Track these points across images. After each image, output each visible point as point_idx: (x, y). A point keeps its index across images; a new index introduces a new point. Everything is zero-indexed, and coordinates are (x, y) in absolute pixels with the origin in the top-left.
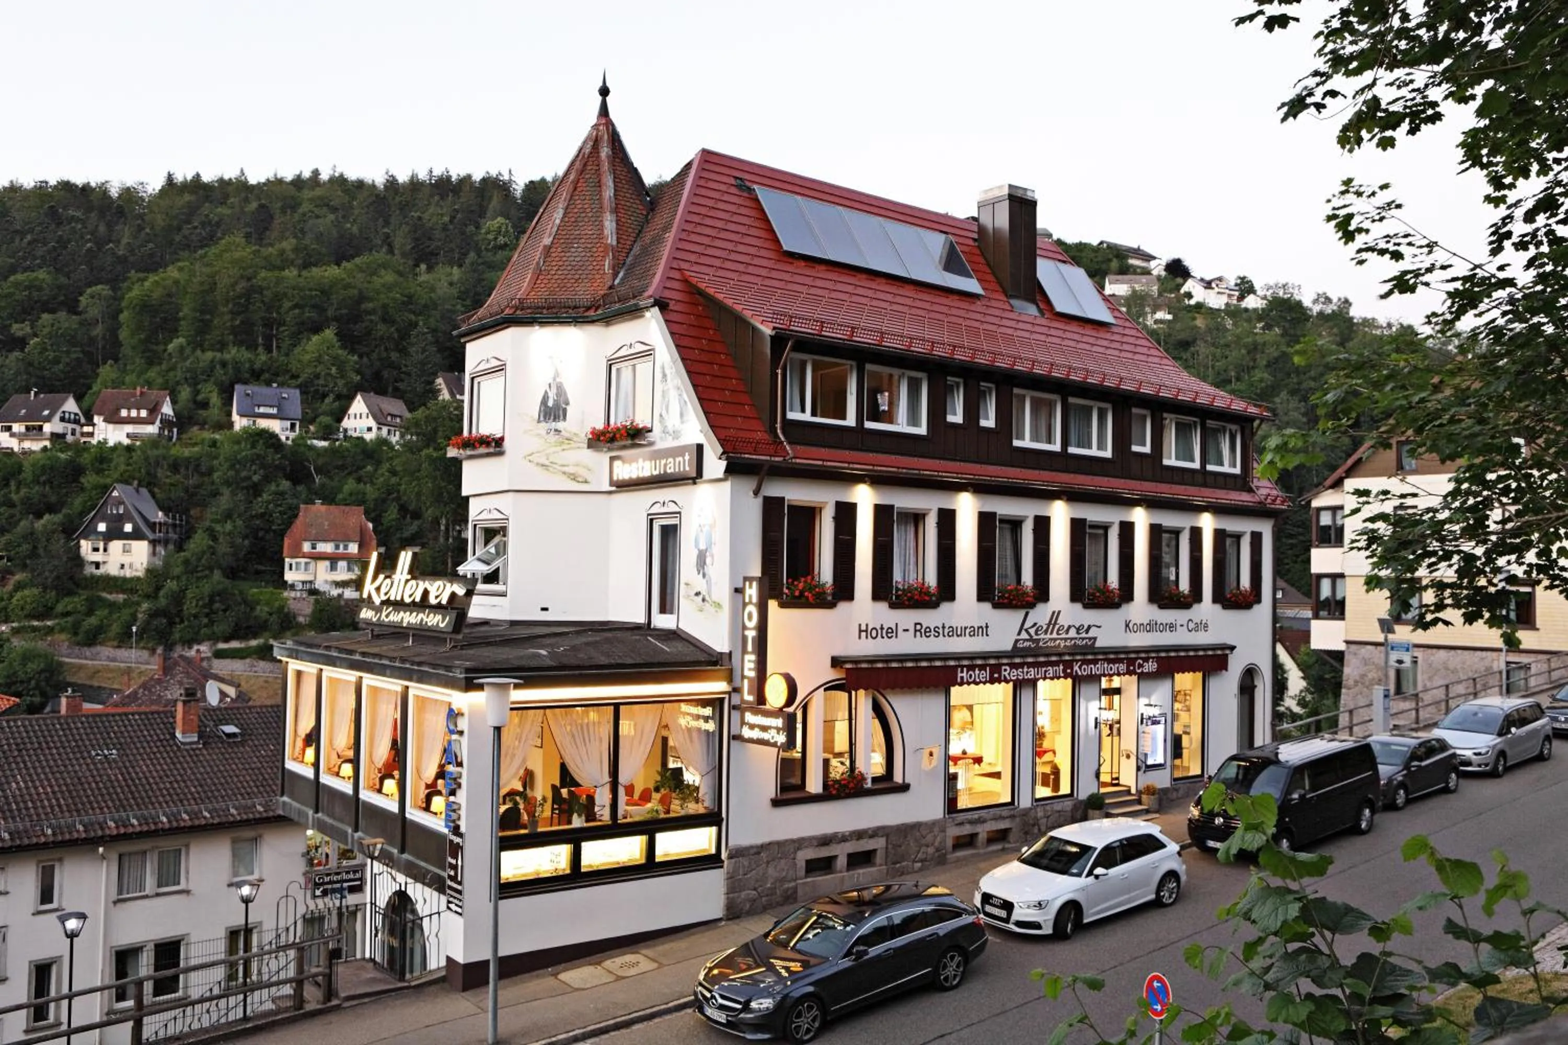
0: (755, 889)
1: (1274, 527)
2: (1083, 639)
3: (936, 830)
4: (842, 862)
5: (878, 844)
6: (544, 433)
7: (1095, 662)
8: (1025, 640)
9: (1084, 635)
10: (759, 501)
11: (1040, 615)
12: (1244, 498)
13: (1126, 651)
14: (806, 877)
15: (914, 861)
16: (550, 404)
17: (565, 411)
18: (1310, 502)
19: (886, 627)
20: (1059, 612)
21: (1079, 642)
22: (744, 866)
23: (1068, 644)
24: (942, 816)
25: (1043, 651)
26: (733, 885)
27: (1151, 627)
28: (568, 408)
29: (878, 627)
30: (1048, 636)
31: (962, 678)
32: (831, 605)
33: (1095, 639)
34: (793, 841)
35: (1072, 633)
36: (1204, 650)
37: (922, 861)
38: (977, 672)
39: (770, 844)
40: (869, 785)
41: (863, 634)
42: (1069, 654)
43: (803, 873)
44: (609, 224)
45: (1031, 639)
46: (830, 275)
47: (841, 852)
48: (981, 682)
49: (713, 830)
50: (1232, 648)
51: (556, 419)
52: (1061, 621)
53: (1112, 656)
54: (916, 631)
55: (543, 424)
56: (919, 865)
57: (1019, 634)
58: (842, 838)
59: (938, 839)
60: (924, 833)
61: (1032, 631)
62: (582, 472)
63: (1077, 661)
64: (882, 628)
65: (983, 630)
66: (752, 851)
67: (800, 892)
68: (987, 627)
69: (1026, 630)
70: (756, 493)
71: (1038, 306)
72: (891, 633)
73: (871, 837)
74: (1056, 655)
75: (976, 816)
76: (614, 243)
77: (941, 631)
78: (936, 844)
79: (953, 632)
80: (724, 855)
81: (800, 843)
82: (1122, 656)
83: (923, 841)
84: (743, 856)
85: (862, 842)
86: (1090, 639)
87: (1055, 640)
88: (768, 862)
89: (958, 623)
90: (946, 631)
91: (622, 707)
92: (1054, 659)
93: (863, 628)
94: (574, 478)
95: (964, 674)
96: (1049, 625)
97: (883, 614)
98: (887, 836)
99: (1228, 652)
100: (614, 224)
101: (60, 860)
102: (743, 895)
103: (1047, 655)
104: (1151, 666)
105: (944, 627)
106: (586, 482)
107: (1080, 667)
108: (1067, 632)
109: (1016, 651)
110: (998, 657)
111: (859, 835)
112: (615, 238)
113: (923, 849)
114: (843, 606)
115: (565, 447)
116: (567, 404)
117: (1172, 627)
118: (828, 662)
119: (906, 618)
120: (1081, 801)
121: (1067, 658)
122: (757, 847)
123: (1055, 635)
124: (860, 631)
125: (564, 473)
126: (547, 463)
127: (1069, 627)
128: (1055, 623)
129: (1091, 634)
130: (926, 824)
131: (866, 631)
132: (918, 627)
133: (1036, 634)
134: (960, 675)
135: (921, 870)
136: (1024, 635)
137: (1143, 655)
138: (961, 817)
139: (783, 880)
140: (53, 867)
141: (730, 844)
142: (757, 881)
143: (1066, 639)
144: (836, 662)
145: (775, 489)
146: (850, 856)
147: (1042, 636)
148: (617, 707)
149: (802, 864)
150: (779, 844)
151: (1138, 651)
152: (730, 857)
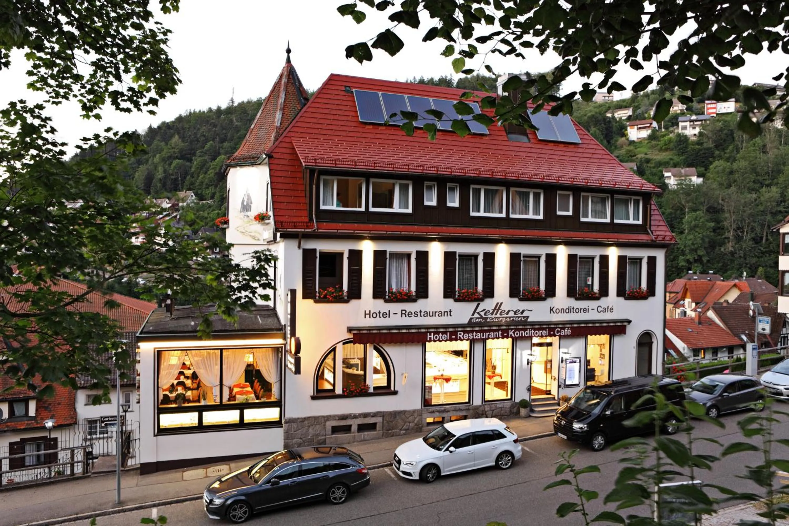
0: (300, 439)
1: (666, 253)
2: (519, 317)
3: (416, 415)
4: (354, 428)
5: (378, 420)
6: (242, 217)
7: (525, 330)
8: (477, 318)
9: (520, 315)
10: (301, 251)
11: (488, 304)
12: (643, 238)
13: (548, 323)
14: (332, 434)
15: (401, 430)
16: (245, 204)
17: (250, 206)
18: (779, 229)
19: (382, 312)
20: (502, 303)
21: (517, 319)
22: (294, 428)
23: (508, 320)
24: (420, 407)
25: (488, 324)
26: (287, 436)
27: (570, 310)
28: (252, 205)
29: (377, 312)
30: (494, 316)
31: (430, 338)
32: (347, 302)
33: (528, 317)
34: (324, 417)
35: (511, 314)
36: (608, 323)
37: (406, 430)
38: (440, 335)
39: (310, 417)
40: (371, 390)
41: (368, 316)
42: (506, 326)
43: (330, 432)
44: (278, 116)
45: (481, 317)
46: (388, 132)
47: (354, 424)
48: (443, 340)
49: (278, 409)
50: (629, 322)
51: (247, 210)
52: (502, 308)
53: (537, 327)
54: (402, 314)
55: (242, 213)
56: (404, 432)
57: (473, 315)
58: (355, 417)
59: (417, 419)
60: (408, 416)
61: (482, 314)
62: (257, 235)
63: (512, 329)
64: (380, 313)
65: (449, 313)
66: (299, 421)
67: (327, 441)
68: (450, 311)
69: (478, 313)
70: (299, 247)
71: (528, 137)
72: (385, 315)
73: (373, 416)
74: (496, 326)
75: (442, 409)
76: (279, 125)
77: (419, 314)
78: (415, 422)
79: (427, 314)
80: (283, 421)
81: (328, 418)
82: (545, 326)
83: (407, 420)
84: (294, 422)
85: (366, 419)
86: (524, 317)
87: (499, 318)
88: (309, 426)
89: (430, 309)
90: (422, 314)
91: (224, 350)
92: (494, 328)
93: (368, 312)
94: (254, 238)
95: (432, 336)
96: (494, 310)
97: (380, 305)
98: (383, 416)
99: (625, 324)
100: (281, 116)
101: (132, 391)
102: (294, 441)
103: (490, 326)
104: (567, 332)
105: (421, 312)
106: (259, 240)
107: (514, 333)
108: (507, 313)
109: (471, 324)
110: (455, 328)
111: (365, 415)
112: (279, 122)
113: (407, 424)
114: (354, 302)
115: (251, 223)
116: (251, 203)
117: (585, 310)
118: (346, 330)
119: (396, 307)
120: (517, 403)
121: (504, 328)
122: (302, 418)
123: (498, 315)
124: (366, 314)
125: (250, 236)
126: (244, 231)
127: (509, 311)
128: (499, 309)
129: (524, 314)
130: (409, 411)
131: (370, 314)
132: (404, 312)
133: (485, 314)
134: (429, 336)
135: (404, 434)
136: (476, 315)
137: (560, 326)
138: (431, 409)
139: (318, 435)
140: (129, 394)
141: (286, 416)
142: (302, 435)
143: (506, 318)
144: (350, 330)
145: (310, 245)
146: (359, 425)
147: (490, 316)
148: (221, 350)
149: (329, 429)
150: (315, 418)
151: (556, 324)
152: (286, 423)
